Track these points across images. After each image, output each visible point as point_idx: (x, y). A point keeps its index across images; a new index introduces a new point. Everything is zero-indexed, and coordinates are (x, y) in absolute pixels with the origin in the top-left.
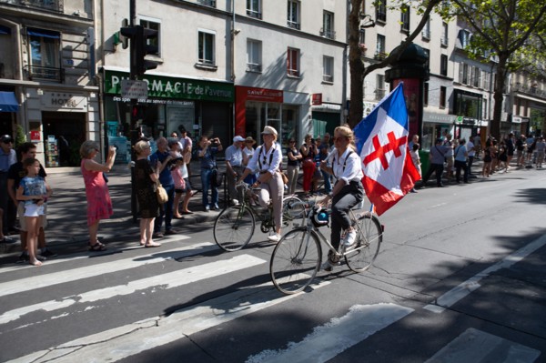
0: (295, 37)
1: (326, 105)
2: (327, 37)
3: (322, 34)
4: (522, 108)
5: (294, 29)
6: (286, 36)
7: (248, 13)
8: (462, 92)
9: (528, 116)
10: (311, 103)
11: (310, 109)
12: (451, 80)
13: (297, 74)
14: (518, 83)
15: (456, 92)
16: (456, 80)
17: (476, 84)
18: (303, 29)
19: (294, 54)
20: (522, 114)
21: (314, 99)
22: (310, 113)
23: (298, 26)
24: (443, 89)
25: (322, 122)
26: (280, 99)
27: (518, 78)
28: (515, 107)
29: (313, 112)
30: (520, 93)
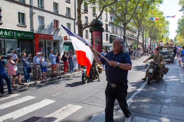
0: (57, 16)
1: (68, 40)
2: (68, 17)
3: (66, 15)
4: (130, 41)
5: (56, 13)
6: (53, 15)
7: (38, 6)
8: (113, 36)
9: (132, 43)
10: (63, 40)
11: (63, 42)
12: (109, 32)
13: (58, 29)
14: (128, 33)
15: (111, 36)
16: (111, 32)
17: (117, 34)
18: (59, 13)
19: (56, 22)
20: (130, 43)
21: (64, 38)
22: (63, 43)
23: (58, 12)
24: (107, 35)
25: (67, 46)
26: (52, 38)
27: (128, 32)
28: (128, 40)
29: (64, 43)
30: (129, 36)
